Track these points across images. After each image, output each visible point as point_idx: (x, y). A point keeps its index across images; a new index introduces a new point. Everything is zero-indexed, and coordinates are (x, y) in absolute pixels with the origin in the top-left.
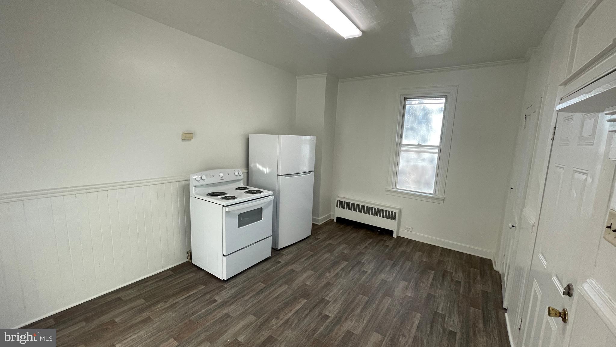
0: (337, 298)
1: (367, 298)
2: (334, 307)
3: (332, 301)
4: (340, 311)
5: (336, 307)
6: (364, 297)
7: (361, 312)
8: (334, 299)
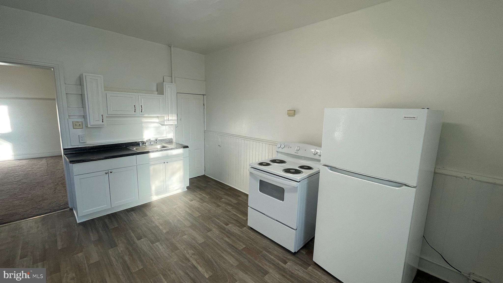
5: (144, 246)
8: (153, 247)
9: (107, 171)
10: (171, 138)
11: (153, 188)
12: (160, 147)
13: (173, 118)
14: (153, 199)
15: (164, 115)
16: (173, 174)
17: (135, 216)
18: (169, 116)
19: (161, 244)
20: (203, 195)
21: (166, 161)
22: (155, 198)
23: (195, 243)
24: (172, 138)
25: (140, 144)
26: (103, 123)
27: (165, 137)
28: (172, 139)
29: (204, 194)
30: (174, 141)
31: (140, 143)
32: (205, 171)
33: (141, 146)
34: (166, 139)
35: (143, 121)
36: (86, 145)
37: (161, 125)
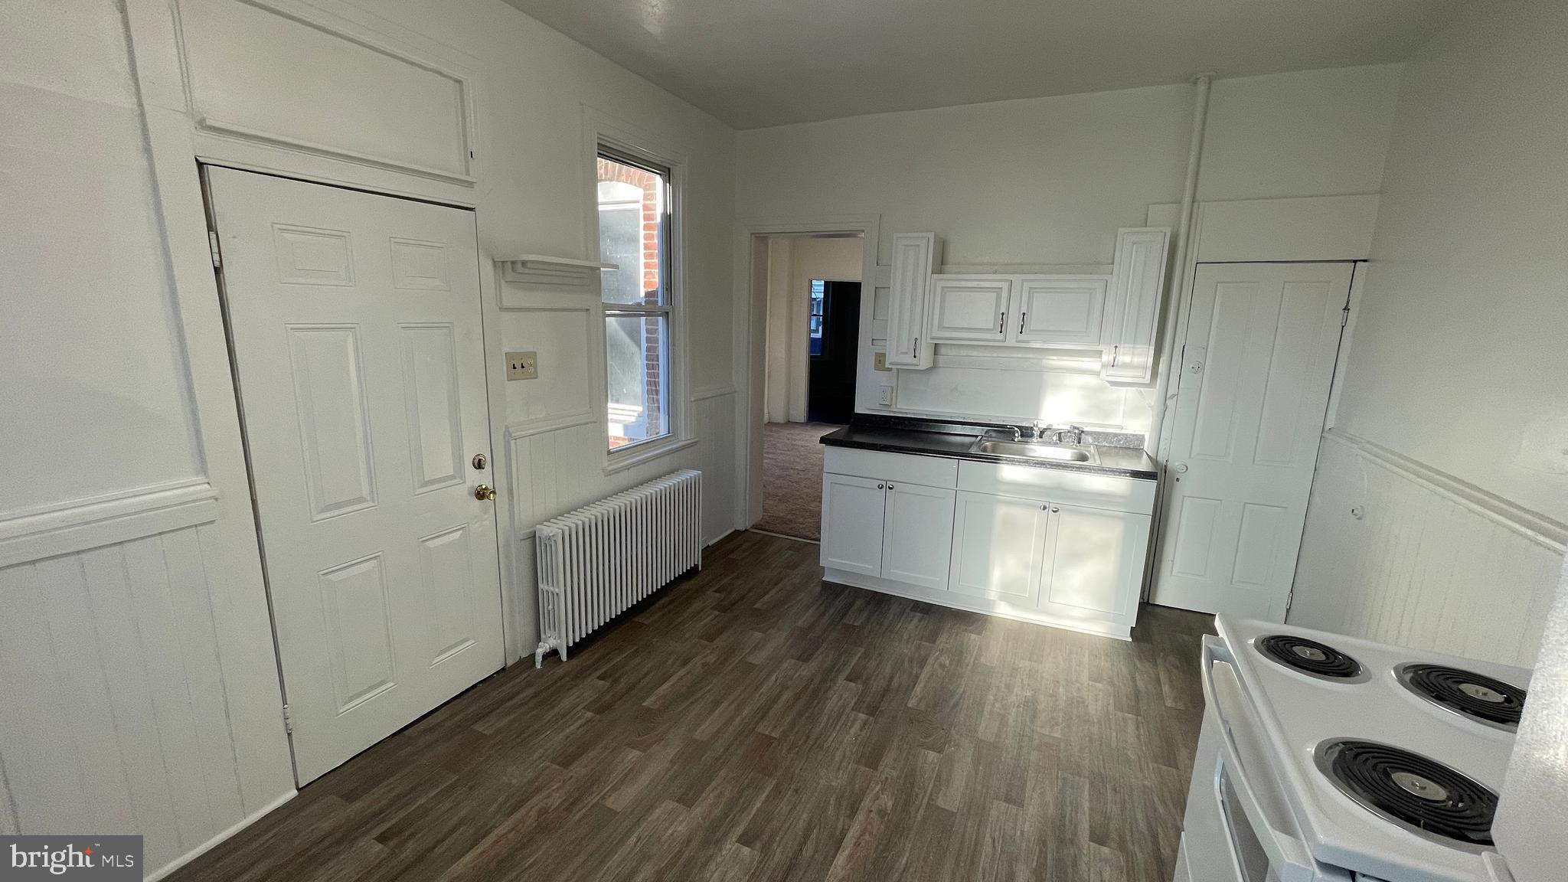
0: (838, 721)
1: (760, 729)
2: (841, 699)
3: (848, 710)
4: (826, 692)
5: (837, 700)
6: (767, 733)
7: (779, 695)
8: (844, 717)
9: (884, 483)
10: (1142, 433)
11: (996, 575)
12: (1072, 457)
13: (1137, 360)
14: (997, 611)
15: (1100, 348)
16: (1075, 557)
17: (913, 626)
18: (1121, 350)
19: (865, 723)
20: (1166, 688)
21: (1052, 506)
22: (1003, 611)
23: (929, 792)
24: (1143, 436)
25: (1017, 435)
26: (915, 361)
27: (1117, 427)
28: (1141, 439)
29: (1172, 686)
30: (1148, 446)
31: (1016, 429)
32: (1288, 610)
33: (1016, 440)
34: (1116, 435)
35: (1045, 362)
36: (890, 411)
37: (1109, 385)
